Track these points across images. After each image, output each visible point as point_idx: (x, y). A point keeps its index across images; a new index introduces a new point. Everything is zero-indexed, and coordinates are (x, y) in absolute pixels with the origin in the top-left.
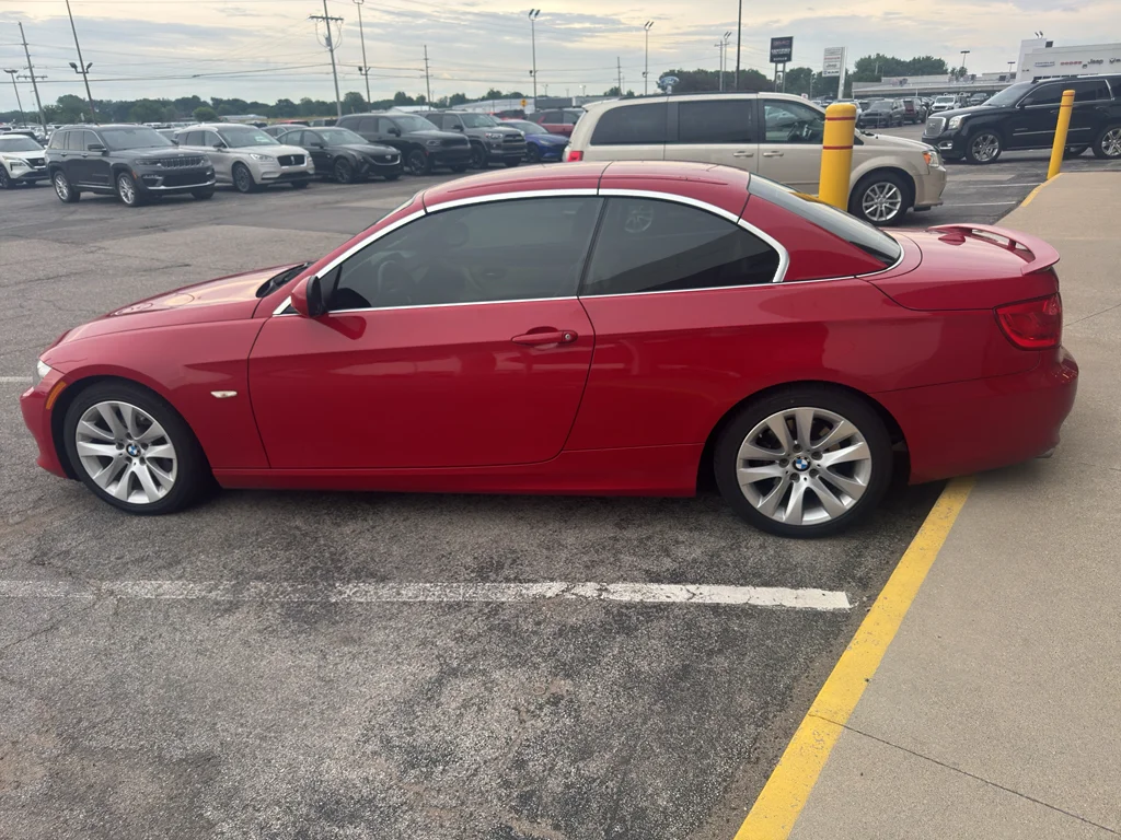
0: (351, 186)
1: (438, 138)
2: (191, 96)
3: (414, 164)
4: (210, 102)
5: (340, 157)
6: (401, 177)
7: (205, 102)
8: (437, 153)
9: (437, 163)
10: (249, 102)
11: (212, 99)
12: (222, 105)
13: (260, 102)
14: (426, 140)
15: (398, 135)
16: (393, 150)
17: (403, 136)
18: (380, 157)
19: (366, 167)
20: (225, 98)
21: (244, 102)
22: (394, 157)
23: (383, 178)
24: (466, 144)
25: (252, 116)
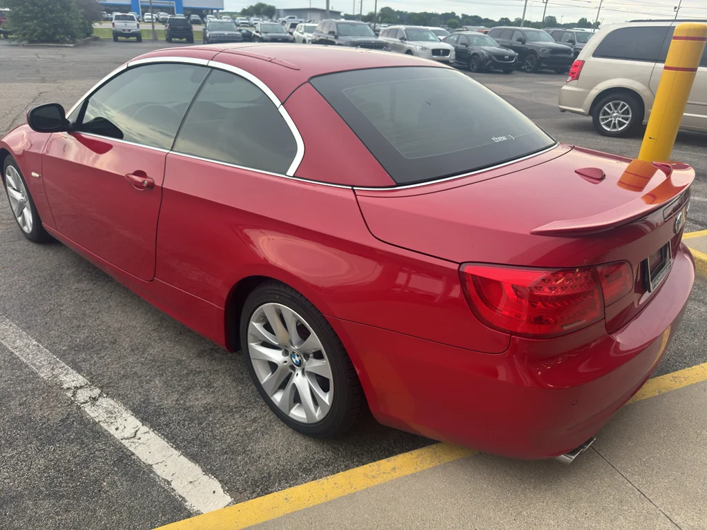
0: (476, 74)
1: (550, 48)
2: (450, 12)
3: (527, 65)
4: (461, 17)
5: (475, 54)
6: (514, 72)
7: (458, 17)
8: (545, 58)
9: (543, 65)
10: (483, 18)
11: (463, 15)
12: (467, 19)
13: (490, 19)
14: (540, 48)
15: (523, 43)
16: (512, 52)
17: (527, 44)
18: (500, 57)
19: (490, 62)
20: (470, 15)
21: (481, 18)
22: (511, 57)
23: (501, 71)
24: (570, 53)
25: (482, 27)
